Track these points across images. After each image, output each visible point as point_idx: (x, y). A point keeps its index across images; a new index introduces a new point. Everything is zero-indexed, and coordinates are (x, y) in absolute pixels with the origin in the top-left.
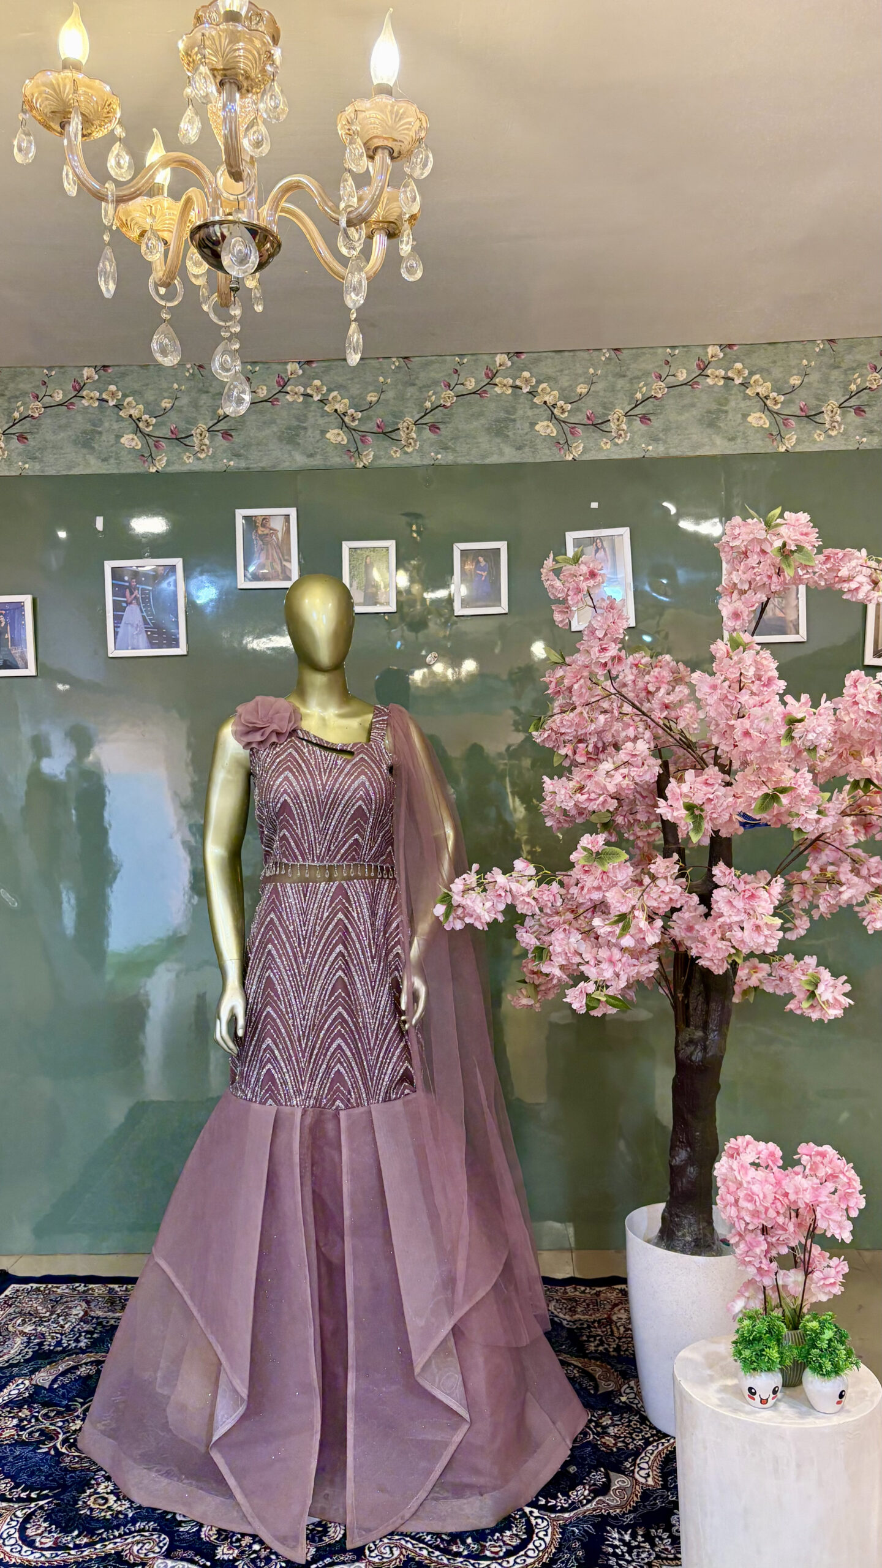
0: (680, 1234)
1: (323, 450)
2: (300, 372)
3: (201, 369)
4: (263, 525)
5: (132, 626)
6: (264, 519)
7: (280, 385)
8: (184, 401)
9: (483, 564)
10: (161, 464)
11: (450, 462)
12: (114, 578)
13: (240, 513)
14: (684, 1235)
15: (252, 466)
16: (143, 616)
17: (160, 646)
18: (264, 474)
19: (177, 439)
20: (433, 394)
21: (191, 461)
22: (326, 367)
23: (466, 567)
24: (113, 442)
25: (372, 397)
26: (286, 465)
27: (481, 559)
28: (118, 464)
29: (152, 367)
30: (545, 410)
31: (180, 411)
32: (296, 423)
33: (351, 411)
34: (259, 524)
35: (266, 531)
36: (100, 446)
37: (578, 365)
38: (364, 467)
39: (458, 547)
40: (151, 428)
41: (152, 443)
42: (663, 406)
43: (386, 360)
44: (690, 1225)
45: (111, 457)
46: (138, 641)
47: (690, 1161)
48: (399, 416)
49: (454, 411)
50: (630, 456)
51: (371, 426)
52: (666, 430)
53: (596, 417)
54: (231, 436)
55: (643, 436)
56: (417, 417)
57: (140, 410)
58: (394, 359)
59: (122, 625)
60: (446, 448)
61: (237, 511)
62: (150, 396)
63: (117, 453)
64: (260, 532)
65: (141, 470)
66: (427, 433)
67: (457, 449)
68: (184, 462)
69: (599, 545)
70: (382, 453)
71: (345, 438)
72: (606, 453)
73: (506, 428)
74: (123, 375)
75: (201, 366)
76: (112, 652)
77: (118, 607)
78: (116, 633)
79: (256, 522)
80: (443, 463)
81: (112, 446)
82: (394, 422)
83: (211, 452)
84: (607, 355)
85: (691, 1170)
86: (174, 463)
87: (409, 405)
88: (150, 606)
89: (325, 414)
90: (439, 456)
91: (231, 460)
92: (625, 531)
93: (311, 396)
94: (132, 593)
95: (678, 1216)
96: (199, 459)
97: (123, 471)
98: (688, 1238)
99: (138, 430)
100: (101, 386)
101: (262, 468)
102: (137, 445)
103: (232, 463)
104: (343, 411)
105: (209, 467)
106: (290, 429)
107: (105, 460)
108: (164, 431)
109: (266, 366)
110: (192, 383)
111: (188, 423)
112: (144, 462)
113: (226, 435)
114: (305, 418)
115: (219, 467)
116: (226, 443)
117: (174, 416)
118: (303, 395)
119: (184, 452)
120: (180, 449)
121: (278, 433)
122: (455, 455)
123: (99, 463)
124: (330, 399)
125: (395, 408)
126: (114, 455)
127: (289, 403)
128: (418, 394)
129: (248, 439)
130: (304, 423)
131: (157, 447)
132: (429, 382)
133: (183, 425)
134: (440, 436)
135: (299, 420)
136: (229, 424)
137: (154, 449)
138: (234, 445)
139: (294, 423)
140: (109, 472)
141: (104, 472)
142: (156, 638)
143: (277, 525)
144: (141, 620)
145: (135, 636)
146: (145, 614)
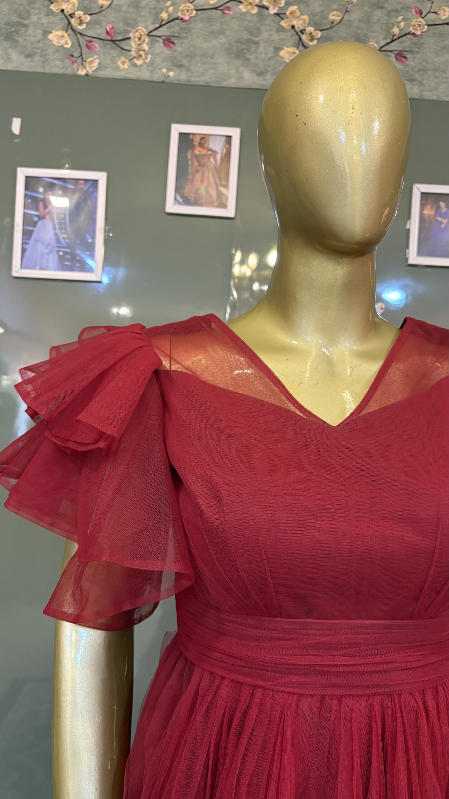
1: (274, 68)
4: (201, 145)
5: (43, 243)
6: (202, 138)
9: (444, 210)
10: (91, 66)
12: (27, 188)
13: (177, 129)
15: (193, 79)
16: (56, 235)
17: (71, 269)
18: (206, 88)
19: (113, 41)
20: (403, 20)
21: (126, 66)
23: (426, 212)
24: (39, 37)
25: (334, 16)
26: (232, 82)
27: (442, 204)
28: (44, 62)
31: (118, 10)
32: (247, 37)
33: (310, 29)
34: (196, 143)
35: (204, 152)
36: (25, 40)
39: (419, 189)
40: (84, 26)
41: (84, 43)
45: (36, 53)
46: (47, 260)
49: (422, 41)
54: (173, 43)
56: (383, 43)
57: (73, 5)
59: (31, 242)
61: (173, 125)
63: (43, 51)
64: (197, 152)
65: (69, 71)
67: (424, 82)
68: (118, 68)
76: (17, 271)
77: (29, 221)
78: (24, 250)
79: (192, 140)
81: (38, 42)
83: (149, 59)
86: (106, 68)
87: (374, 29)
88: (65, 223)
89: (281, 29)
91: (171, 70)
93: (267, 8)
94: (45, 207)
96: (135, 65)
97: (47, 70)
99: (69, 27)
101: (205, 82)
102: (66, 43)
103: (171, 74)
104: (301, 28)
105: (145, 75)
106: (240, 42)
107: (29, 56)
108: (99, 31)
111: (127, 24)
112: (73, 63)
113: (168, 42)
114: (258, 32)
115: (157, 77)
116: (167, 51)
117: (111, 16)
118: (257, 6)
119: (119, 56)
120: (114, 52)
121: (227, 46)
122: (421, 88)
123: (22, 59)
124: (288, 13)
125: (359, 31)
126: (39, 51)
127: (242, 14)
128: (385, 18)
129: (192, 49)
130: (256, 37)
131: (88, 47)
132: (399, 7)
133: (120, 26)
134: (407, 66)
135: (251, 33)
136: (172, 30)
137: (85, 50)
138: (175, 54)
139: (245, 36)
140: (31, 70)
141: (26, 69)
142: (67, 260)
143: (217, 146)
144: (54, 238)
145: (45, 256)
146: (58, 231)
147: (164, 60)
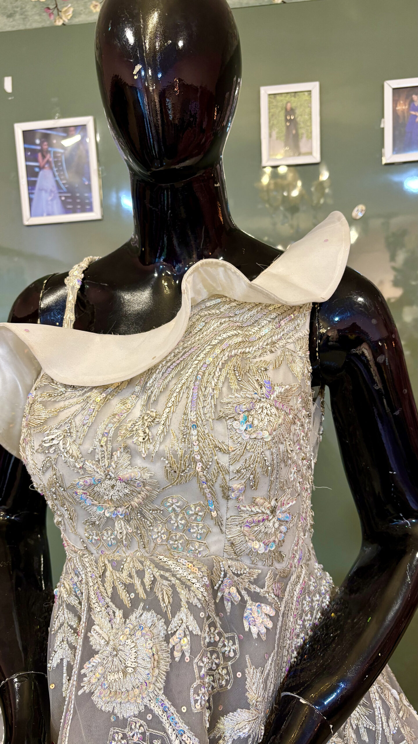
9: (417, 103)
10: (67, 15)
12: (25, 141)
16: (57, 182)
23: (399, 108)
27: (415, 98)
28: (24, 19)
39: (390, 85)
45: (16, 12)
46: (53, 207)
59: (36, 191)
63: (22, 9)
65: (47, 24)
76: (28, 220)
77: (31, 173)
78: (31, 200)
86: (80, 14)
94: (44, 157)
97: (28, 27)
112: (50, 15)
119: (91, 1)
123: (5, 20)
126: (18, 9)
140: (14, 29)
141: (9, 29)
142: (69, 203)
144: (54, 184)
145: (50, 202)
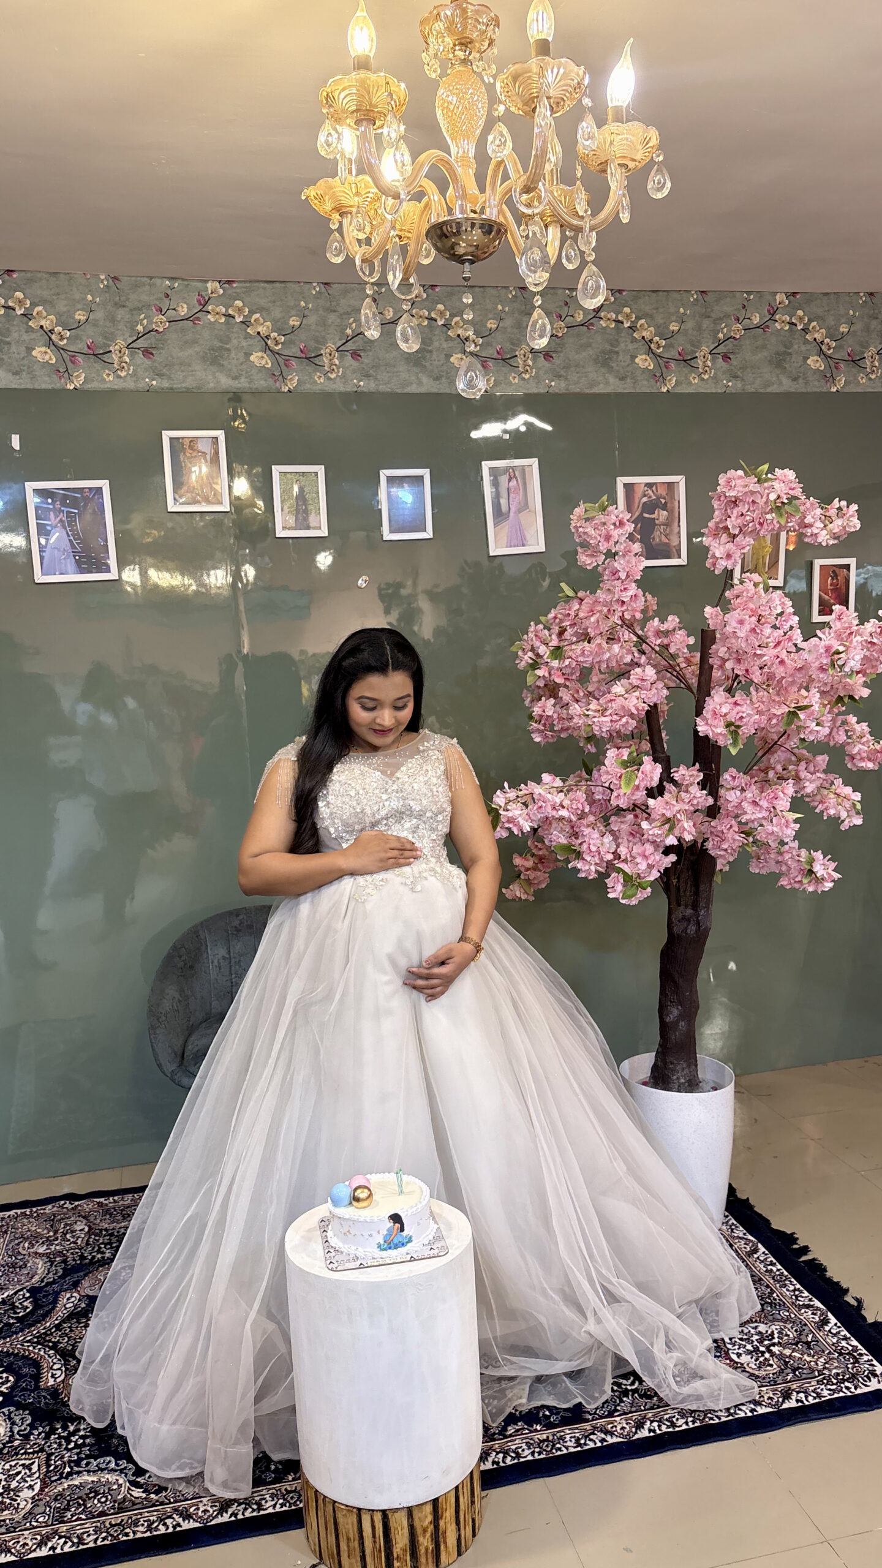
0: (675, 1077)
1: (247, 372)
2: (221, 291)
3: (116, 282)
4: (191, 447)
5: (59, 550)
6: (191, 442)
7: (201, 304)
8: (99, 315)
10: (78, 380)
11: (372, 390)
12: (37, 501)
14: (678, 1078)
15: (175, 386)
16: (70, 540)
18: (188, 391)
19: (94, 355)
20: (354, 322)
21: (111, 378)
22: (246, 288)
23: (392, 492)
24: (23, 354)
25: (294, 322)
26: (211, 387)
27: (406, 485)
28: (32, 379)
29: (62, 275)
30: (459, 343)
31: (95, 325)
32: (219, 344)
33: (274, 335)
34: (186, 447)
35: (194, 452)
36: (10, 358)
37: (488, 301)
38: (289, 391)
39: (384, 474)
40: (65, 341)
41: (68, 360)
42: (564, 345)
43: (307, 286)
44: (683, 1069)
45: (23, 370)
46: (66, 566)
47: (681, 1017)
48: (321, 341)
50: (535, 391)
51: (295, 351)
52: (567, 367)
53: (505, 353)
54: (152, 354)
55: (546, 372)
56: (339, 343)
57: (52, 321)
58: (315, 284)
59: (48, 549)
60: (368, 376)
61: (163, 432)
62: (62, 306)
63: (29, 367)
64: (188, 454)
65: (58, 386)
66: (348, 357)
67: (379, 377)
68: (104, 380)
69: (512, 474)
70: (306, 378)
71: (269, 361)
72: (514, 387)
73: (424, 358)
74: (30, 281)
75: (115, 278)
76: (39, 578)
78: (42, 558)
79: (183, 444)
80: (365, 390)
81: (24, 359)
82: (316, 347)
83: (131, 370)
84: (514, 293)
85: (682, 1023)
86: (93, 380)
87: (330, 331)
89: (248, 336)
90: (362, 383)
91: (153, 380)
92: (534, 462)
93: (234, 318)
94: (56, 516)
95: (672, 1063)
96: (119, 377)
97: (37, 387)
98: (682, 1081)
99: (50, 343)
100: (7, 292)
101: (188, 389)
103: (154, 383)
104: (266, 334)
105: (130, 385)
106: (213, 350)
107: (16, 373)
108: (80, 346)
109: (186, 283)
110: (107, 295)
111: (106, 338)
112: (60, 378)
113: (147, 353)
114: (228, 340)
115: (141, 385)
116: (147, 362)
117: (89, 330)
118: (224, 315)
119: (103, 368)
120: (98, 366)
121: (201, 353)
122: (377, 382)
123: (10, 376)
124: (252, 321)
125: (317, 334)
126: (25, 368)
127: (211, 323)
128: (339, 321)
129: (170, 358)
130: (227, 344)
131: (73, 362)
132: (349, 310)
133: (100, 340)
134: (362, 363)
135: (221, 341)
136: (149, 341)
137: (70, 365)
138: (156, 364)
139: (217, 344)
140: (22, 387)
141: (14, 386)
142: (85, 563)
143: (205, 447)
144: (69, 544)
145: (63, 561)
146: (71, 538)
147: (146, 370)
